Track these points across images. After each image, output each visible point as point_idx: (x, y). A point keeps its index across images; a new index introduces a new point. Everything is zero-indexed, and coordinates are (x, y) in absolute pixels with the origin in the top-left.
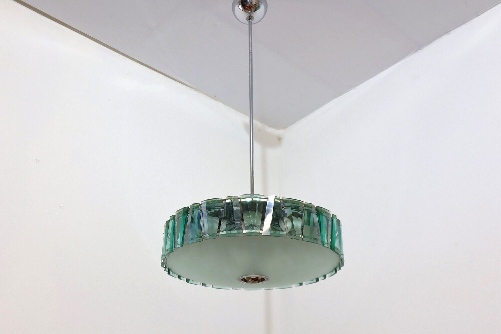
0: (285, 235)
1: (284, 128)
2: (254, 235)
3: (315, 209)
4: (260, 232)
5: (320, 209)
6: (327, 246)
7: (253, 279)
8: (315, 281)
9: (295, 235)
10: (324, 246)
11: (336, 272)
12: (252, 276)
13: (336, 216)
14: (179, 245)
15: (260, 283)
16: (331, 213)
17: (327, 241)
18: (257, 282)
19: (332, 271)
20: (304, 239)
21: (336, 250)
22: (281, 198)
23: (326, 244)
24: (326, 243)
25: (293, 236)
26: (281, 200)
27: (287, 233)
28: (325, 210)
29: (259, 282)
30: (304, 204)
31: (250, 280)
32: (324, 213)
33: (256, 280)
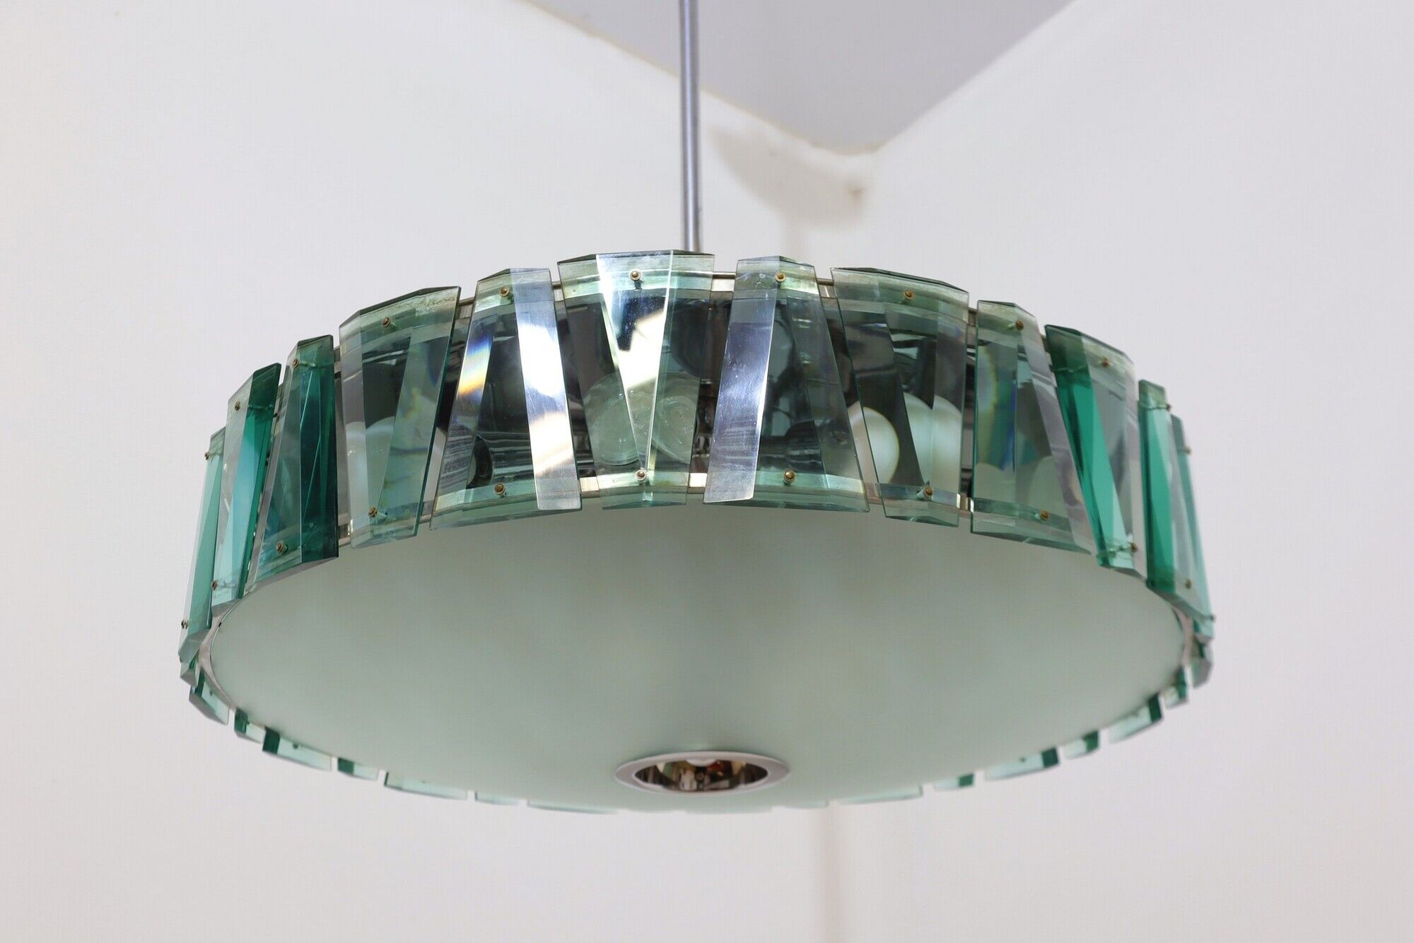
0: (854, 496)
1: (873, 147)
2: (655, 504)
3: (1041, 341)
4: (692, 485)
5: (1067, 341)
6: (1128, 565)
7: (699, 770)
8: (1038, 761)
9: (921, 494)
10: (1105, 563)
11: (1156, 714)
12: (692, 758)
13: (1161, 390)
14: (225, 590)
15: (742, 786)
16: (1139, 374)
17: (1129, 530)
18: (725, 783)
19: (1135, 713)
20: (985, 521)
21: (1180, 591)
22: (824, 275)
23: (1120, 553)
24: (1121, 549)
25: (911, 504)
26: (821, 283)
27: (865, 486)
28: (1103, 349)
29: (734, 784)
30: (972, 313)
31: (688, 779)
32: (1096, 366)
33: (720, 774)
